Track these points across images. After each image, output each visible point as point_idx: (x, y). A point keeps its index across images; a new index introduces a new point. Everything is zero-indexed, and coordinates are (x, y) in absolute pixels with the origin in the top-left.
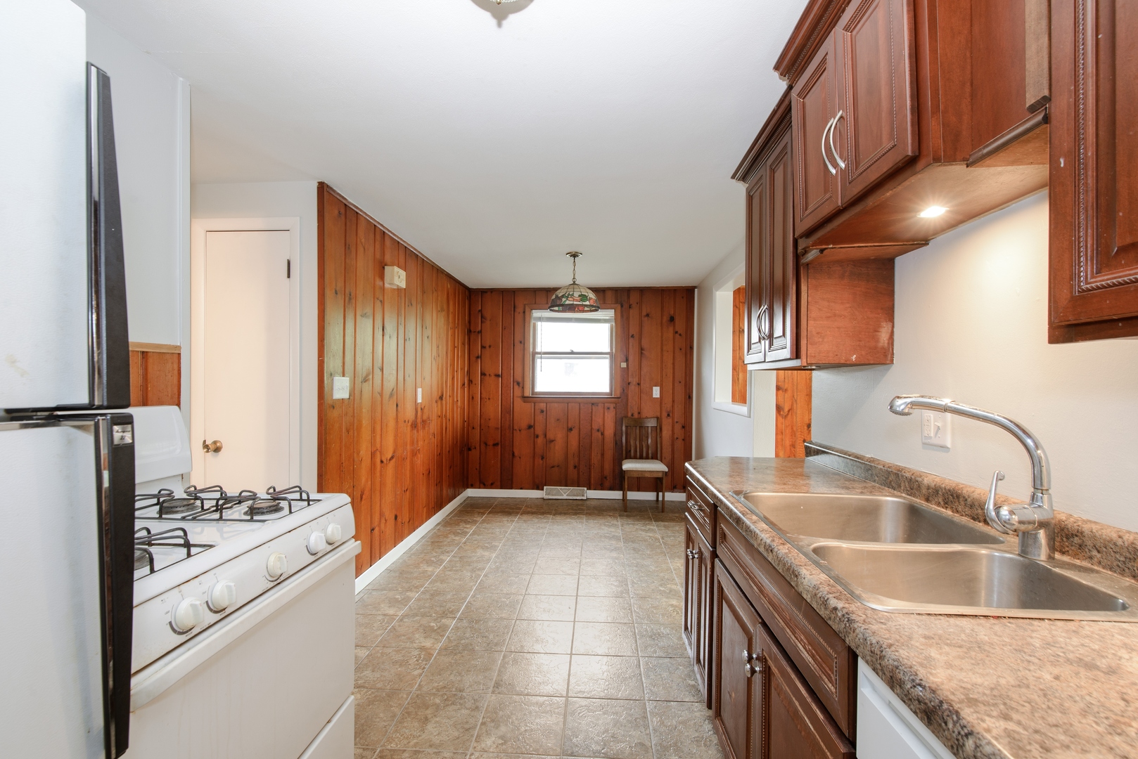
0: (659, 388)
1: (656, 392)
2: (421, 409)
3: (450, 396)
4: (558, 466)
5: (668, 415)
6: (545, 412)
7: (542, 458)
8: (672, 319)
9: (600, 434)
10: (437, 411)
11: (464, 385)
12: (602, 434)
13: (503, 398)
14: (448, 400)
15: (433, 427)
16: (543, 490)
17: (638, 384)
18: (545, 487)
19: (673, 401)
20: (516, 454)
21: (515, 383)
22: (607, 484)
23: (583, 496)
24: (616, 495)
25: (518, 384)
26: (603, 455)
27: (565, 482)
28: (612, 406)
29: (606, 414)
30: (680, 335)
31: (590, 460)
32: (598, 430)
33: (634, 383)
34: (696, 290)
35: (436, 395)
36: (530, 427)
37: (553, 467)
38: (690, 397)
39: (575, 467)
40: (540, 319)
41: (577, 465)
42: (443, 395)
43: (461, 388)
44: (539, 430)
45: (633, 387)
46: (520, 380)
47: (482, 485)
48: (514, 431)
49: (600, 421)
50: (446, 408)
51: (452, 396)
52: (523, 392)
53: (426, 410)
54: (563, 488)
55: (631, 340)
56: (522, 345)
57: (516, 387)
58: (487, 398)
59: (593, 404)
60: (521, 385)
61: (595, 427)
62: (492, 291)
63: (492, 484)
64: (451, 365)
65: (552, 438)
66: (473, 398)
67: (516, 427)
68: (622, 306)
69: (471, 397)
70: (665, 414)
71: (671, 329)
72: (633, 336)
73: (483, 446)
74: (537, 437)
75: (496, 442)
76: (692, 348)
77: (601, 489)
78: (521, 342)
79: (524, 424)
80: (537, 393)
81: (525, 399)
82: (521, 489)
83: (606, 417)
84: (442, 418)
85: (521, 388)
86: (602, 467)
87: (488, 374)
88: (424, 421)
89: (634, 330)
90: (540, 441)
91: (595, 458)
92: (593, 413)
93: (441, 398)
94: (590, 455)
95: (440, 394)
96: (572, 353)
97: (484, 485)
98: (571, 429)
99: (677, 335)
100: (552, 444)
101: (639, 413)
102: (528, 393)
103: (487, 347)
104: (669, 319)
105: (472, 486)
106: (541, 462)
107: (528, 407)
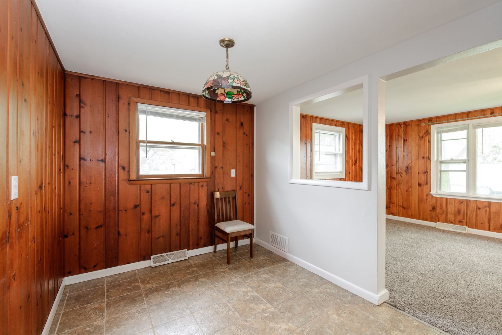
0: (235, 170)
1: (233, 173)
2: (17, 208)
3: (49, 184)
4: (163, 237)
5: (241, 188)
6: (150, 193)
7: (149, 232)
8: (242, 124)
9: (196, 206)
10: (37, 204)
11: (60, 170)
12: (198, 206)
13: (107, 182)
14: (47, 188)
15: (33, 230)
16: (150, 259)
17: (222, 168)
18: (152, 257)
19: (243, 179)
20: (122, 231)
21: (120, 168)
22: (202, 242)
23: (185, 257)
24: (209, 249)
25: (124, 168)
26: (198, 221)
27: (169, 248)
28: (205, 184)
29: (200, 190)
30: (247, 135)
31: (189, 226)
32: (195, 203)
33: (220, 167)
34: (255, 107)
35: (35, 186)
36: (136, 206)
37: (158, 238)
38: (252, 176)
39: (177, 234)
40: (145, 112)
41: (178, 233)
42: (42, 184)
43: (58, 173)
44: (145, 207)
45: (219, 170)
46: (126, 165)
47: (83, 270)
48: (120, 212)
49: (196, 196)
50: (46, 198)
51: (51, 183)
52: (129, 175)
53: (23, 210)
54: (168, 253)
55: (217, 136)
56: (127, 133)
57: (121, 171)
58: (88, 182)
59: (190, 183)
60: (127, 169)
61: (192, 200)
62: (93, 79)
63: (95, 266)
64: (49, 147)
65: (157, 214)
66: (70, 183)
67: (121, 208)
68: (211, 111)
69: (67, 183)
70: (238, 188)
71: (242, 131)
72: (218, 134)
73: (83, 231)
74: (144, 214)
75: (99, 225)
76: (253, 144)
77: (198, 248)
78: (126, 131)
79: (131, 205)
80: (142, 176)
81: (130, 181)
82: (128, 263)
83: (200, 193)
84: (42, 213)
85: (126, 172)
86: (198, 231)
87: (88, 159)
88: (20, 226)
89: (218, 129)
90: (146, 217)
91: (192, 226)
92: (191, 190)
93: (41, 187)
94: (189, 223)
95: (39, 183)
96: (173, 143)
97: (84, 268)
98: (174, 205)
99: (245, 135)
100: (158, 219)
101: (223, 188)
102: (133, 176)
103: (88, 133)
104: (240, 124)
105: (70, 274)
106: (147, 235)
107: (133, 189)
